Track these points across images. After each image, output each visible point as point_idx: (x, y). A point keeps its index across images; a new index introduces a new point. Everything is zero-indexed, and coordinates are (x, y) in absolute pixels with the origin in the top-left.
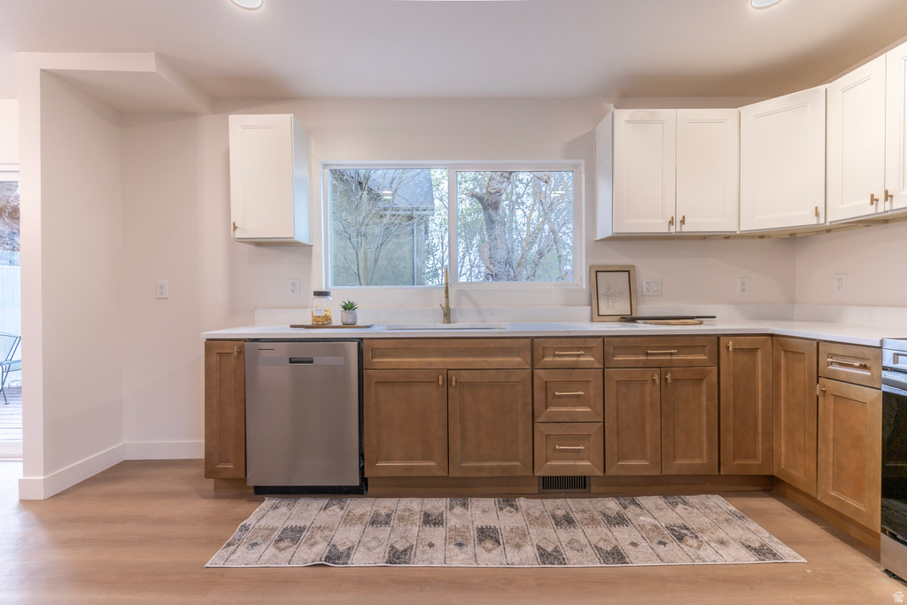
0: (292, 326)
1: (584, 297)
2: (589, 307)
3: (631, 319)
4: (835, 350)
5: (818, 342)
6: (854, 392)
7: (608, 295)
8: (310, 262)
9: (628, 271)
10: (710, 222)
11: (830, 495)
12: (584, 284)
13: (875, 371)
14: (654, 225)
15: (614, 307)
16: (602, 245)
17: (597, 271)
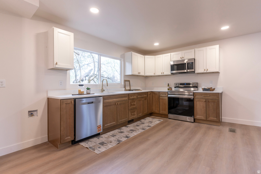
0: (72, 95)
1: (123, 86)
2: (124, 88)
3: (130, 90)
4: (162, 93)
5: (159, 92)
6: (164, 98)
7: (127, 86)
8: (66, 76)
9: (129, 81)
10: (142, 74)
11: (161, 112)
12: (123, 84)
13: (167, 95)
14: (136, 73)
15: (128, 88)
16: (126, 76)
17: (125, 81)
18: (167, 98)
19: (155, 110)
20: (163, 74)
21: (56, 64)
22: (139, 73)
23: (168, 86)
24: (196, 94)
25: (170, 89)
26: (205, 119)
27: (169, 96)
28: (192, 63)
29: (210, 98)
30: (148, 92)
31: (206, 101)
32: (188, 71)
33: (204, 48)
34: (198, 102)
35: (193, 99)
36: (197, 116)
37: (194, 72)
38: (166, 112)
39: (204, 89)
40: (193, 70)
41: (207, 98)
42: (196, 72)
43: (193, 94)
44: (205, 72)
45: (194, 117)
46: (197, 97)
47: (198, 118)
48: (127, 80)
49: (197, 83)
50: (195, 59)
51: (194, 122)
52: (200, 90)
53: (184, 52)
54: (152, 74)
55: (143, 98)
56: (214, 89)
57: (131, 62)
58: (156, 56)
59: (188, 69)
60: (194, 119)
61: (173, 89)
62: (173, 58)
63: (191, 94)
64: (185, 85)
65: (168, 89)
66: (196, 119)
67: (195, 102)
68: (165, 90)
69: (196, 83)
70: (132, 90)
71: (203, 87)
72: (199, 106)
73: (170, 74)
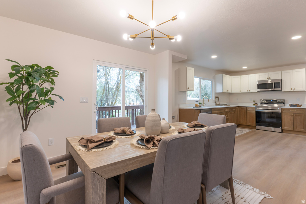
0: (193, 107)
1: (214, 102)
3: (219, 105)
4: (249, 108)
5: (246, 107)
6: (252, 112)
7: (217, 101)
8: (186, 95)
9: (218, 97)
10: (230, 92)
11: (249, 124)
12: (214, 99)
13: (254, 109)
14: (225, 91)
15: (218, 103)
16: (216, 93)
17: (216, 97)
18: (254, 113)
19: (242, 122)
20: (249, 92)
21: (188, 88)
22: (228, 91)
23: (254, 102)
24: (283, 109)
25: (256, 104)
26: (293, 130)
27: (256, 110)
28: (279, 83)
29: (297, 112)
30: (236, 107)
31: (293, 115)
32: (276, 89)
33: (291, 71)
34: (285, 116)
35: (281, 113)
36: (285, 127)
37: (281, 90)
38: (254, 123)
39: (291, 105)
40: (280, 89)
41: (294, 112)
42: (283, 91)
43: (280, 109)
44: (292, 90)
45: (281, 128)
46: (284, 111)
47: (286, 129)
48: (217, 97)
49: (284, 100)
50: (281, 80)
51: (282, 132)
52: (287, 106)
53: (270, 73)
54: (239, 92)
55: (233, 111)
56: (301, 106)
57: (222, 83)
58: (242, 76)
59: (275, 88)
60: (282, 130)
61: (259, 105)
62: (259, 78)
63: (279, 109)
64: (272, 101)
65: (254, 105)
66: (284, 130)
67: (283, 116)
68: (251, 105)
69: (282, 100)
70: (221, 105)
71: (290, 104)
72: (286, 120)
73: (257, 92)
